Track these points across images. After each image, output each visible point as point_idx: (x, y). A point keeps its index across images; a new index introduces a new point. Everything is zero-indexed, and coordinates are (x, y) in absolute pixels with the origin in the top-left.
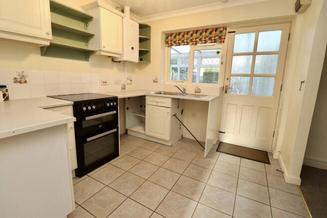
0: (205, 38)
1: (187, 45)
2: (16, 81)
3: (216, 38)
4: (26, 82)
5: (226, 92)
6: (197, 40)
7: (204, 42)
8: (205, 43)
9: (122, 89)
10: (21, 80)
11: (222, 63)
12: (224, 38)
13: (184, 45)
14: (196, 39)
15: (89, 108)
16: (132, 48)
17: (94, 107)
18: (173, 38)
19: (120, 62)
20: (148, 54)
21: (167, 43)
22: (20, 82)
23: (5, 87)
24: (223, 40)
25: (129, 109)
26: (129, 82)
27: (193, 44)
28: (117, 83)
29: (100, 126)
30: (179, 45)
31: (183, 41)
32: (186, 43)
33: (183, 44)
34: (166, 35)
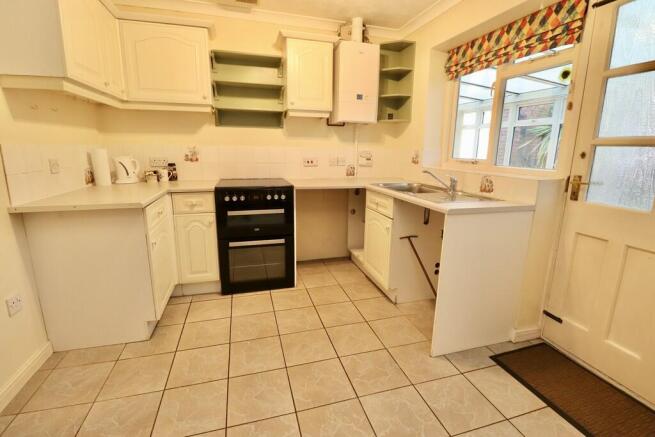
0: (527, 40)
1: (487, 67)
2: (187, 159)
3: (557, 32)
4: (197, 160)
5: (575, 197)
6: (510, 49)
7: (525, 50)
8: (528, 54)
9: (347, 175)
10: (192, 158)
11: (570, 106)
12: (581, 28)
13: (482, 68)
14: (505, 48)
15: (235, 199)
16: (360, 97)
17: (242, 198)
18: (461, 58)
19: (343, 124)
20: (407, 103)
21: (448, 70)
22: (191, 160)
23: (174, 165)
24: (576, 35)
25: (357, 213)
26: (363, 161)
27: (500, 63)
28: (337, 162)
29: (257, 229)
30: (471, 72)
31: (479, 61)
32: (485, 64)
33: (479, 67)
34: (449, 52)
